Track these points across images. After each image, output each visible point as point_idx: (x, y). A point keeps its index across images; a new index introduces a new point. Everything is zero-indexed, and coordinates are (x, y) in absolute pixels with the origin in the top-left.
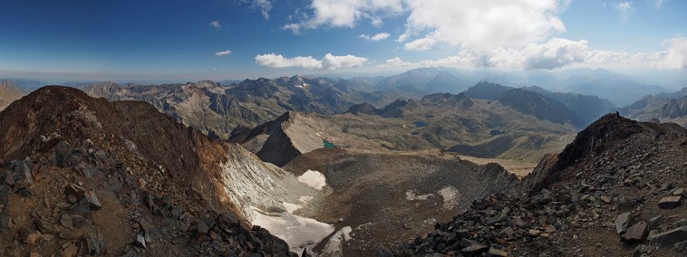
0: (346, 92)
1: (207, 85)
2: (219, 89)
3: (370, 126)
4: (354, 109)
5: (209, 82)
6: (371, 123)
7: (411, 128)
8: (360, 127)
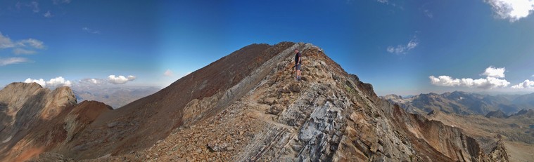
0: (491, 104)
1: (392, 97)
2: (400, 100)
3: (494, 125)
4: (490, 115)
5: (393, 95)
6: (495, 123)
7: (526, 128)
8: (485, 124)
